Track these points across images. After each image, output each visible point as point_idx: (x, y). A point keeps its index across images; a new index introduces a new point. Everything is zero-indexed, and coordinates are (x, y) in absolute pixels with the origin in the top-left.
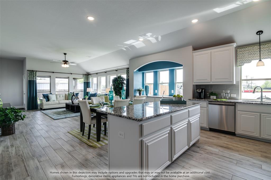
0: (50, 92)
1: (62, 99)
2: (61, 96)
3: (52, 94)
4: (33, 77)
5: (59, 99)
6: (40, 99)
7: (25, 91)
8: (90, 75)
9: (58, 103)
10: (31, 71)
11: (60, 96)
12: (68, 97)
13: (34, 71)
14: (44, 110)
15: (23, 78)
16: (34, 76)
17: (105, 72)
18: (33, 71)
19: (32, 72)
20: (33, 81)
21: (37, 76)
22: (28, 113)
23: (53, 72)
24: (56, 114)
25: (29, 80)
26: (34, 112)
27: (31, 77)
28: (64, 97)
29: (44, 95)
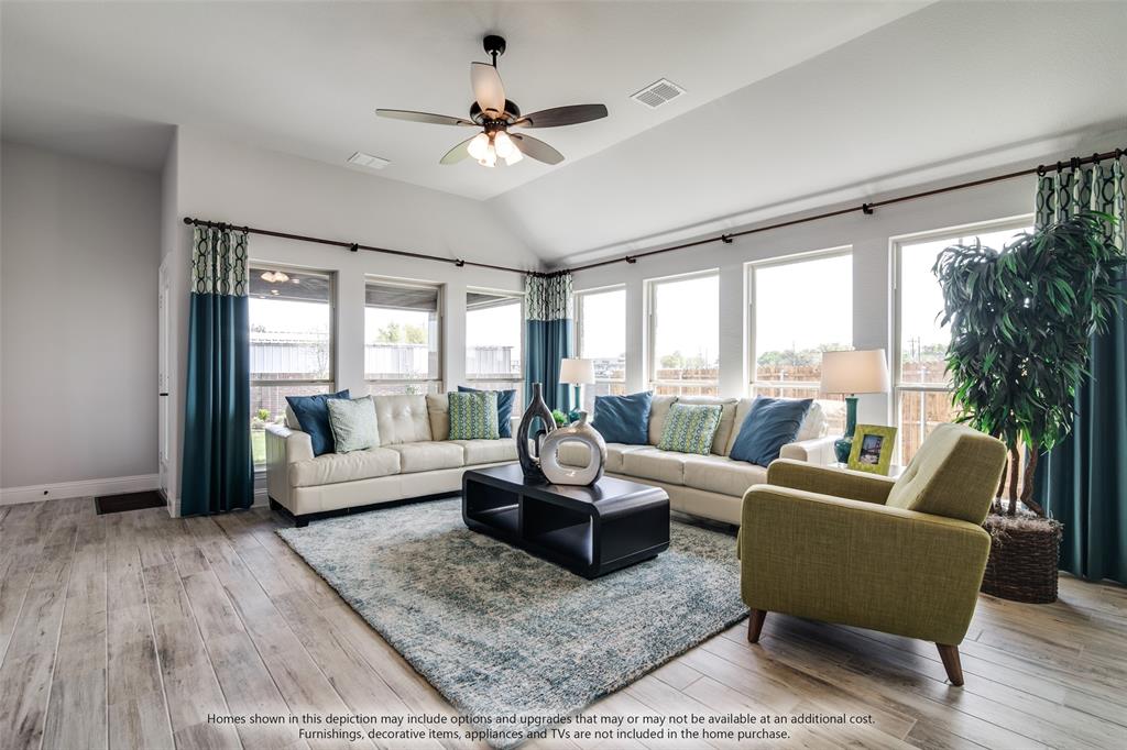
0: (333, 380)
1: (416, 436)
2: (406, 411)
3: (351, 395)
4: (226, 270)
5: (395, 430)
6: (269, 433)
8: (569, 271)
9: (399, 469)
10: (209, 224)
11: (396, 415)
12: (449, 421)
13: (231, 227)
14: (303, 521)
15: (161, 287)
16: (232, 262)
17: (724, 238)
18: (222, 227)
19: (215, 234)
20: (225, 298)
21: (251, 270)
22: (185, 554)
23: (354, 248)
24: (421, 586)
25: (194, 290)
26: (226, 548)
27: (210, 273)
28: (423, 422)
29: (296, 406)
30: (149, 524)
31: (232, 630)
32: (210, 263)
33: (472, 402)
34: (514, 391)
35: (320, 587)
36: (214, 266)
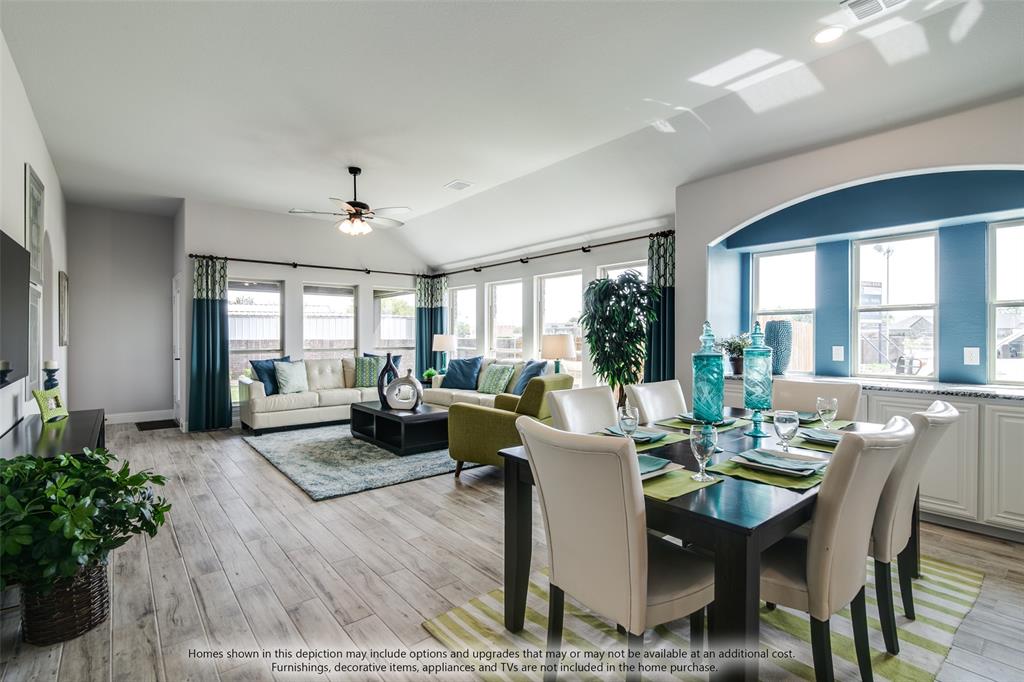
0: (282, 350)
1: (331, 385)
2: (328, 370)
3: (291, 359)
4: (214, 284)
5: (318, 383)
6: (240, 383)
7: (181, 349)
8: (444, 275)
9: (318, 404)
10: (204, 257)
11: (321, 372)
12: (356, 376)
13: (217, 258)
14: (259, 432)
15: (175, 292)
16: (217, 279)
17: (522, 261)
18: (211, 258)
19: (207, 263)
20: (214, 301)
21: (230, 282)
22: (192, 447)
23: (295, 265)
24: (312, 458)
25: (195, 297)
26: (214, 445)
27: (204, 286)
28: (339, 376)
29: (256, 366)
30: (170, 435)
31: (215, 472)
32: (205, 280)
33: (370, 363)
34: (400, 356)
35: (261, 459)
36: (207, 282)
